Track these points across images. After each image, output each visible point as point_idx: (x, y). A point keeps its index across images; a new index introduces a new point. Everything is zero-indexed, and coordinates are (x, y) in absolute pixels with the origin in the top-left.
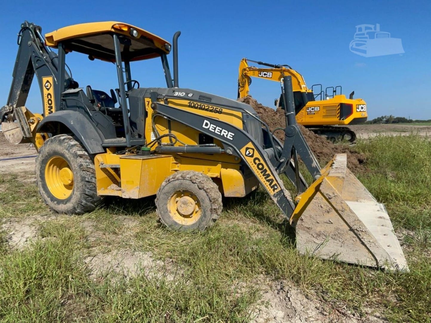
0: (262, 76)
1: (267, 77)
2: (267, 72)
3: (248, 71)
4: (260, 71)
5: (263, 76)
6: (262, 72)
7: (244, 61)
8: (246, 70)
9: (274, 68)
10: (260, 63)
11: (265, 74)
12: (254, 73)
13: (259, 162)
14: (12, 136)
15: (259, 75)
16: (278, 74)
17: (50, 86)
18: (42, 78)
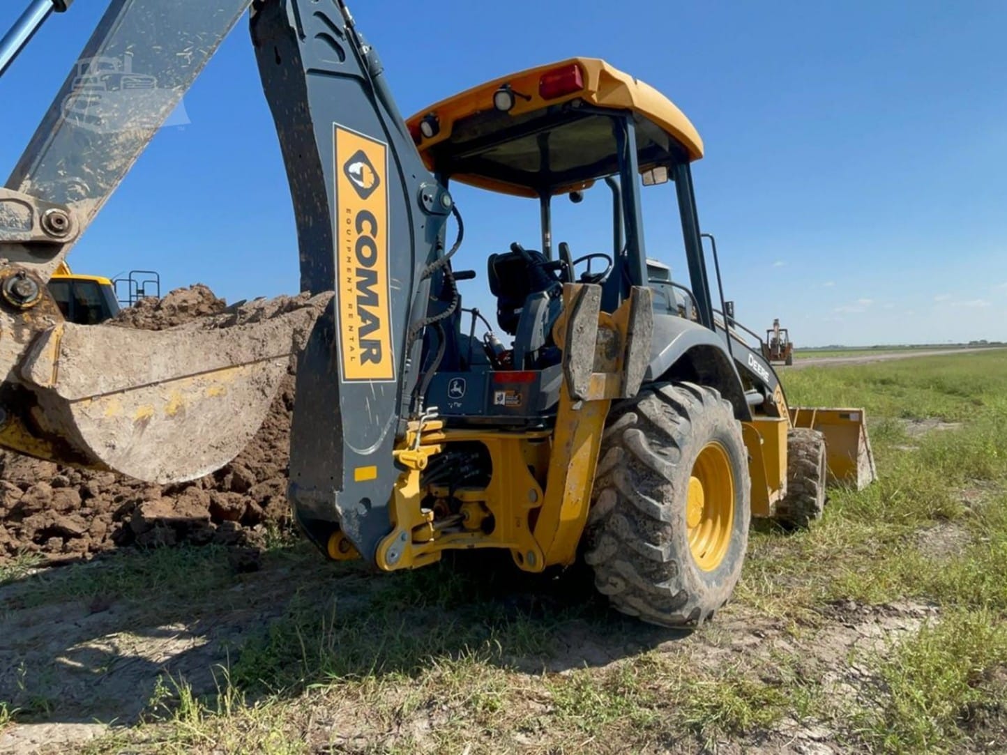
17: (372, 180)
18: (336, 126)
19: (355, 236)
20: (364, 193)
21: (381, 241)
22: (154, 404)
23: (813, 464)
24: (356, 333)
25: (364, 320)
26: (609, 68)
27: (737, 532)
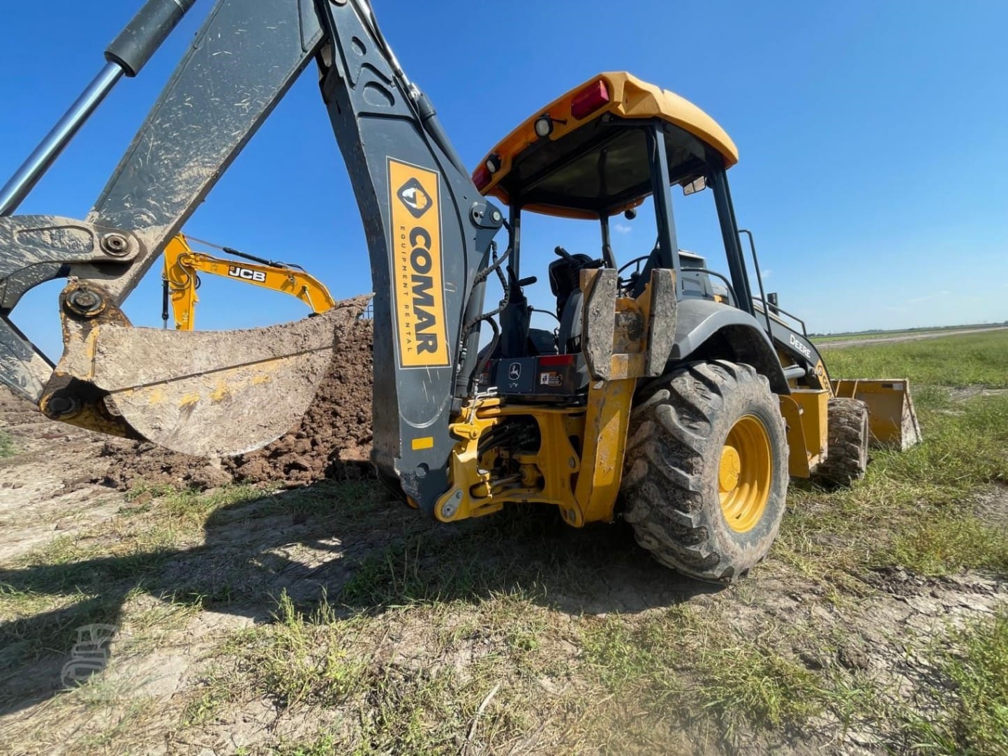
0: (239, 276)
1: (252, 279)
2: (253, 271)
3: (196, 261)
4: (234, 266)
5: (243, 276)
6: (238, 269)
7: (180, 239)
8: (191, 258)
9: (271, 267)
10: (230, 251)
11: (246, 274)
12: (214, 266)
14: (213, 412)
15: (232, 273)
17: (425, 202)
18: (389, 160)
19: (410, 249)
20: (417, 213)
21: (434, 252)
22: (197, 391)
23: (855, 430)
24: (412, 329)
25: (420, 318)
26: (633, 79)
27: (774, 495)
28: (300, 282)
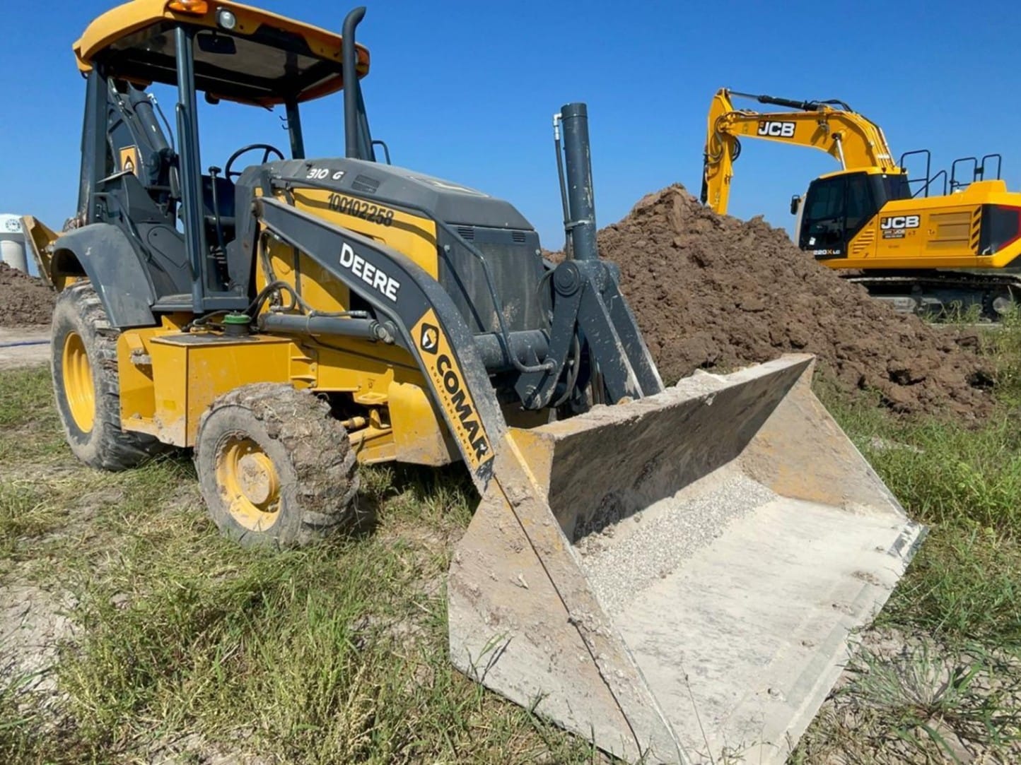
0: (768, 135)
1: (780, 136)
2: (782, 123)
3: (731, 124)
4: (763, 120)
5: (771, 133)
6: (768, 124)
7: (722, 97)
8: (727, 120)
9: (803, 112)
10: (764, 100)
11: (775, 129)
12: (746, 125)
13: (449, 370)
15: (761, 132)
16: (813, 125)
28: (835, 126)
